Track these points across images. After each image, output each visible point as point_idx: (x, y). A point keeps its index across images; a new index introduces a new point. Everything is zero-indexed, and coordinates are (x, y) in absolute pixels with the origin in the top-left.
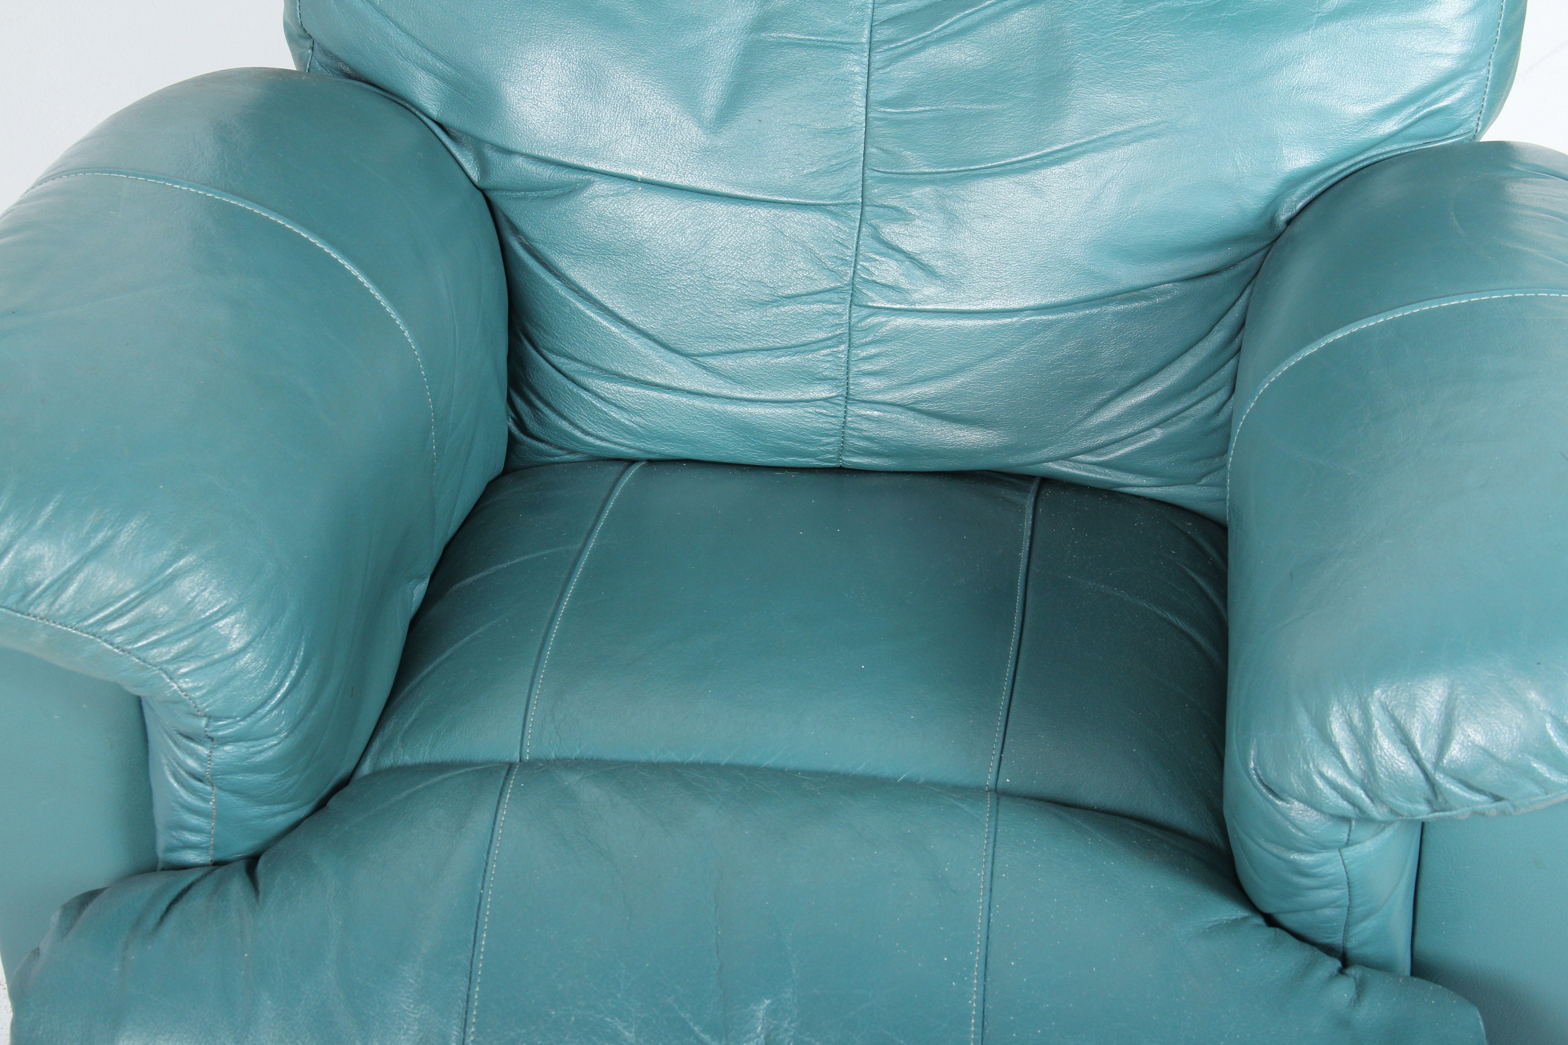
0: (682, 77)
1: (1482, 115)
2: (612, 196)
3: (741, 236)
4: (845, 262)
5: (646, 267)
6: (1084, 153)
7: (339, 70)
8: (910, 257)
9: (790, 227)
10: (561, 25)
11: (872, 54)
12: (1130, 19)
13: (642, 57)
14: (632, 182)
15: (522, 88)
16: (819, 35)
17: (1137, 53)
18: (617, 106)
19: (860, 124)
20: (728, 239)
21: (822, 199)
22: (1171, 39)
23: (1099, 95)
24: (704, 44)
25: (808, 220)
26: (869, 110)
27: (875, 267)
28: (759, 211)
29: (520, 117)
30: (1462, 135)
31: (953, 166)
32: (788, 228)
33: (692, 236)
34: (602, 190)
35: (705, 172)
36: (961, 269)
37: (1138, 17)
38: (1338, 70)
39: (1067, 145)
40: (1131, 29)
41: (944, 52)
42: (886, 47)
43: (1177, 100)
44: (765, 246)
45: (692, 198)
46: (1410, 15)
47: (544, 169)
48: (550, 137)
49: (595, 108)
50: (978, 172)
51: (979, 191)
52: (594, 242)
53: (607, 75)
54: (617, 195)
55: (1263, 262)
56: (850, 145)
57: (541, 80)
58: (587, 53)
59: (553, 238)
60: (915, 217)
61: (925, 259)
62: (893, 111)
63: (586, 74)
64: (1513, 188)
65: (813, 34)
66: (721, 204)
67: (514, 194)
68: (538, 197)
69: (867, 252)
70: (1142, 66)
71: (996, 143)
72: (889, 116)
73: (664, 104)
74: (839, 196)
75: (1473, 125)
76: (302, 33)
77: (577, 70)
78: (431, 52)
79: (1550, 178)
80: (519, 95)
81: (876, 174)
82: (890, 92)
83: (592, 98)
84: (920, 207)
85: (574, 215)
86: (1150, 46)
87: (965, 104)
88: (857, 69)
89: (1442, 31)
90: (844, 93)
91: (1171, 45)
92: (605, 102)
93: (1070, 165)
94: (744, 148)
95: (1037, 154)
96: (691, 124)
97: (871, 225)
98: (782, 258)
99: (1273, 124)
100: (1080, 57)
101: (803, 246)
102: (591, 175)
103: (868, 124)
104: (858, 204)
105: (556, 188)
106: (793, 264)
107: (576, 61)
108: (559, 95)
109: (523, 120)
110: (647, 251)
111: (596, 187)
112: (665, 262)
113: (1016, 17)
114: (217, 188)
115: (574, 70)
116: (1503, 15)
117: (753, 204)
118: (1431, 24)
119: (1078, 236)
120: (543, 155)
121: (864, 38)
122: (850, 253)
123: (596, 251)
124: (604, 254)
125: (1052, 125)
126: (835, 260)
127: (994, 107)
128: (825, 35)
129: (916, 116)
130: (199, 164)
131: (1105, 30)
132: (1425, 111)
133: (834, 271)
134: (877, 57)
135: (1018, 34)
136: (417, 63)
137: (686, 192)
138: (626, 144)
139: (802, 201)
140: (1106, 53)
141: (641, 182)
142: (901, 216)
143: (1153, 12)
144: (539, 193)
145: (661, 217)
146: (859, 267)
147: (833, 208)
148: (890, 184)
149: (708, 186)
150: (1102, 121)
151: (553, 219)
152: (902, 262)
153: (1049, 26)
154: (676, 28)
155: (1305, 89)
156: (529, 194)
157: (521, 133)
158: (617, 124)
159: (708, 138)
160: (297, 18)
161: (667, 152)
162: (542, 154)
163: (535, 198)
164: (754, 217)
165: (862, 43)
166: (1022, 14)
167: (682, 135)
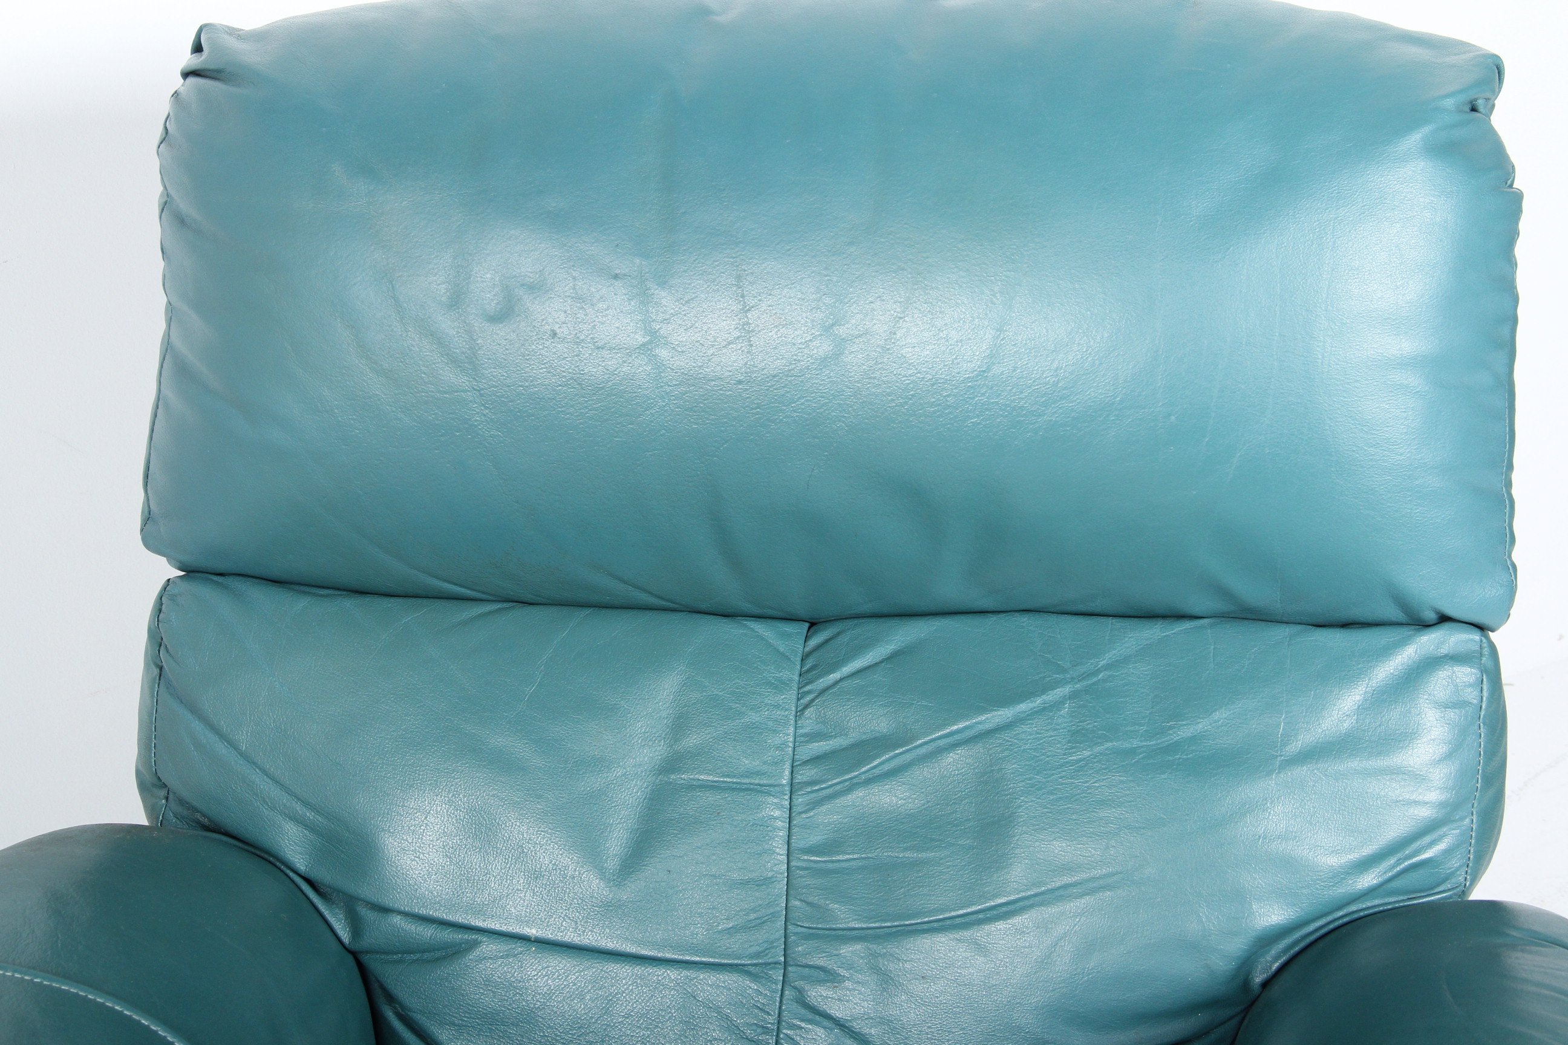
0: (583, 824)
1: (1469, 868)
2: (502, 957)
3: (648, 1001)
4: (766, 1030)
5: (539, 1039)
6: (1032, 906)
7: (196, 822)
8: (839, 1024)
9: (703, 990)
10: (449, 769)
11: (793, 797)
12: (1076, 760)
13: (538, 802)
14: (525, 942)
15: (403, 839)
16: (734, 777)
17: (1085, 797)
18: (509, 857)
19: (781, 874)
20: (633, 1005)
21: (739, 958)
22: (1122, 782)
23: (1046, 843)
24: (608, 788)
25: (724, 982)
26: (791, 858)
27: (800, 1035)
28: (669, 972)
29: (399, 871)
30: (1449, 890)
31: (886, 921)
32: (701, 991)
33: (592, 1002)
34: (491, 951)
35: (607, 930)
36: (898, 1038)
37: (1084, 758)
38: (1307, 817)
39: (1012, 898)
40: (1078, 771)
41: (873, 795)
42: (809, 790)
43: (1132, 848)
44: (675, 1012)
45: (592, 958)
46: (1380, 759)
47: (424, 928)
48: (432, 893)
49: (484, 860)
50: (914, 927)
51: (916, 949)
52: (480, 1011)
53: (498, 824)
54: (507, 956)
55: (1239, 1029)
56: (770, 897)
57: (424, 830)
58: (477, 800)
59: (433, 1007)
60: (845, 979)
61: (856, 1026)
62: (818, 859)
63: (475, 822)
64: (1510, 958)
65: (728, 776)
66: (626, 965)
67: (389, 957)
68: (417, 960)
69: (791, 1019)
70: (1091, 812)
71: (933, 895)
72: (814, 865)
73: (561, 854)
74: (758, 955)
75: (1461, 879)
76: (155, 780)
77: (465, 818)
78: (302, 801)
79: (1550, 947)
80: (399, 847)
81: (800, 930)
82: (815, 838)
83: (481, 848)
84: (850, 967)
85: (458, 980)
86: (1100, 790)
87: (898, 852)
88: (777, 813)
89: (1417, 778)
90: (763, 839)
91: (1122, 788)
92: (495, 853)
93: (1017, 920)
94: (652, 902)
95: (980, 907)
96: (592, 876)
97: (795, 988)
98: (695, 1026)
99: (1240, 876)
100: (1023, 801)
101: (719, 1013)
102: (479, 934)
103: (790, 874)
104: (780, 964)
105: (438, 950)
106: (707, 1033)
107: (464, 808)
108: (443, 845)
109: (403, 874)
110: (541, 1020)
111: (483, 948)
112: (561, 1033)
113: (951, 757)
114: (47, 972)
115: (462, 818)
116: (1481, 761)
117: (661, 965)
118: (1405, 770)
119: (1028, 1000)
120: (425, 913)
121: (785, 780)
122: (772, 1019)
123: (482, 1021)
124: (491, 1025)
125: (995, 875)
126: (754, 1027)
127: (931, 855)
128: (742, 776)
129: (844, 865)
130: (28, 944)
131: (1049, 772)
132: (1406, 864)
133: (754, 1041)
134: (799, 800)
135: (954, 775)
136: (285, 814)
137: (585, 951)
138: (519, 899)
139: (717, 960)
140: (1052, 797)
141: (534, 941)
142: (829, 977)
143: (1101, 754)
144: (418, 956)
145: (557, 981)
146: (782, 1036)
147: (751, 969)
148: (815, 941)
149: (610, 945)
150: (1050, 871)
151: (433, 985)
152: (831, 1029)
153: (987, 767)
154: (576, 770)
155: (1272, 838)
156: (408, 957)
157: (400, 889)
158: (509, 877)
159: (611, 891)
160: (151, 766)
161: (564, 908)
162: (423, 912)
163: (414, 961)
164: (662, 979)
165: (782, 785)
166: (958, 754)
167: (582, 889)
